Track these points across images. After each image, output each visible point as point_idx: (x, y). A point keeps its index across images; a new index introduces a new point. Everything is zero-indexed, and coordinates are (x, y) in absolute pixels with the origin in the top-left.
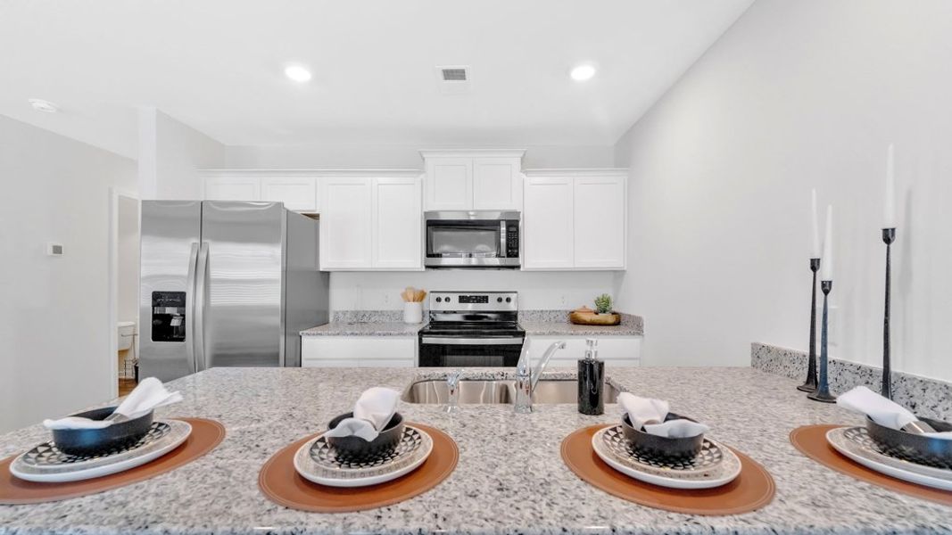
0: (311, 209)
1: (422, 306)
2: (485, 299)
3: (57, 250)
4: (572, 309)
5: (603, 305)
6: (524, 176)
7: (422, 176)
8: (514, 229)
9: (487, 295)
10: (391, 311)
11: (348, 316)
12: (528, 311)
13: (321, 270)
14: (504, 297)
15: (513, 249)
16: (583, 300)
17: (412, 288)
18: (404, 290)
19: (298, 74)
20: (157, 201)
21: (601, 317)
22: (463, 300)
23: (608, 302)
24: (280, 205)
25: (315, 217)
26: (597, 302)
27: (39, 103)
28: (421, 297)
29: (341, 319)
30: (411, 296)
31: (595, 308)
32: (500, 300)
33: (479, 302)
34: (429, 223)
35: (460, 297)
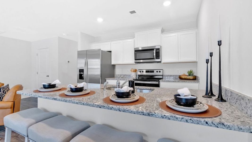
0: (109, 50)
1: (136, 73)
2: (153, 72)
3: (69, 62)
4: (180, 75)
5: (190, 73)
6: (162, 35)
7: (134, 39)
8: (158, 51)
9: (153, 70)
10: (129, 75)
11: (119, 76)
12: (166, 75)
13: (112, 64)
14: (159, 71)
16: (184, 71)
17: (133, 68)
18: (131, 69)
19: (100, 20)
20: (80, 51)
21: (189, 77)
24: (100, 50)
25: (111, 52)
26: (188, 72)
27: (64, 34)
28: (135, 71)
29: (118, 76)
30: (133, 71)
31: (187, 74)
32: (157, 72)
33: (151, 72)
34: (136, 51)
35: (146, 71)
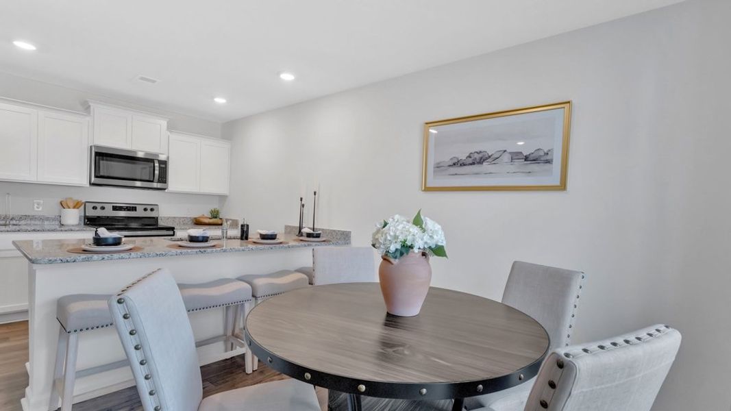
2: (134, 209)
4: (195, 217)
5: (215, 214)
6: (169, 133)
7: (88, 119)
8: (163, 166)
9: (137, 206)
10: (43, 216)
14: (149, 208)
15: (163, 178)
16: (203, 211)
21: (213, 220)
22: (115, 208)
23: (218, 212)
26: (212, 212)
31: (210, 216)
32: (145, 210)
33: (129, 210)
34: (97, 154)
35: (113, 206)
